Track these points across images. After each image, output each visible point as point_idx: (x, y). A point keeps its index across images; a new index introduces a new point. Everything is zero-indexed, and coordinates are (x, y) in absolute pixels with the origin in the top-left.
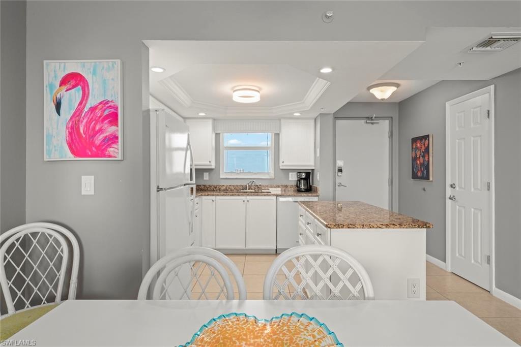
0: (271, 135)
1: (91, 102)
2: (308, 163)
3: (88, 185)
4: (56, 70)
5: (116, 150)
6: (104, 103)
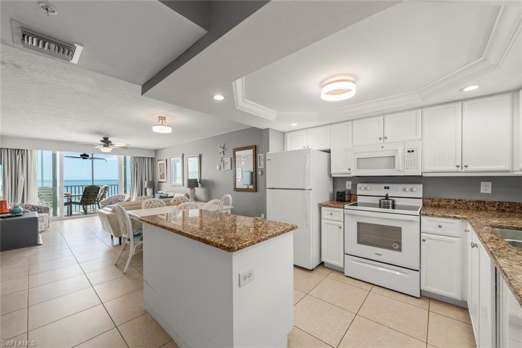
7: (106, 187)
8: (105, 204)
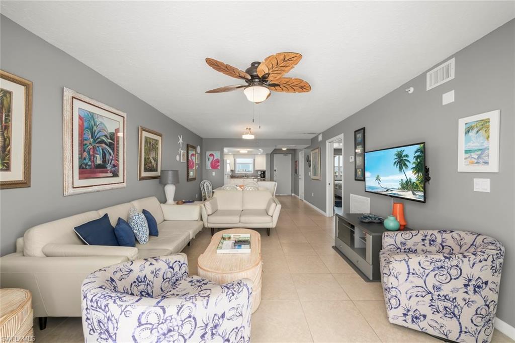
0: (252, 159)
1: (215, 159)
2: (264, 168)
3: (214, 174)
4: (208, 153)
5: (219, 168)
6: (217, 159)
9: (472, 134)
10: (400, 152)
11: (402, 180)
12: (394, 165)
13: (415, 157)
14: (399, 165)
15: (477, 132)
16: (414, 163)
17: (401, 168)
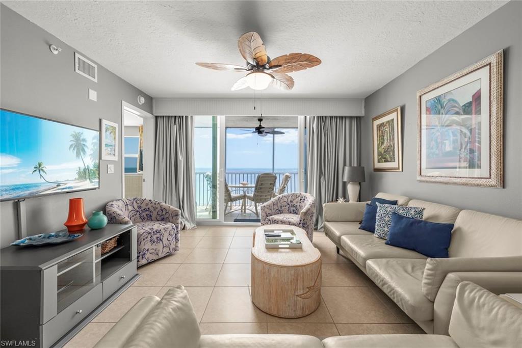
7: (287, 176)
8: (268, 211)
9: (108, 133)
10: (79, 133)
11: (79, 168)
12: (70, 149)
13: (92, 143)
14: (76, 149)
15: (110, 133)
16: (92, 149)
17: (78, 154)
